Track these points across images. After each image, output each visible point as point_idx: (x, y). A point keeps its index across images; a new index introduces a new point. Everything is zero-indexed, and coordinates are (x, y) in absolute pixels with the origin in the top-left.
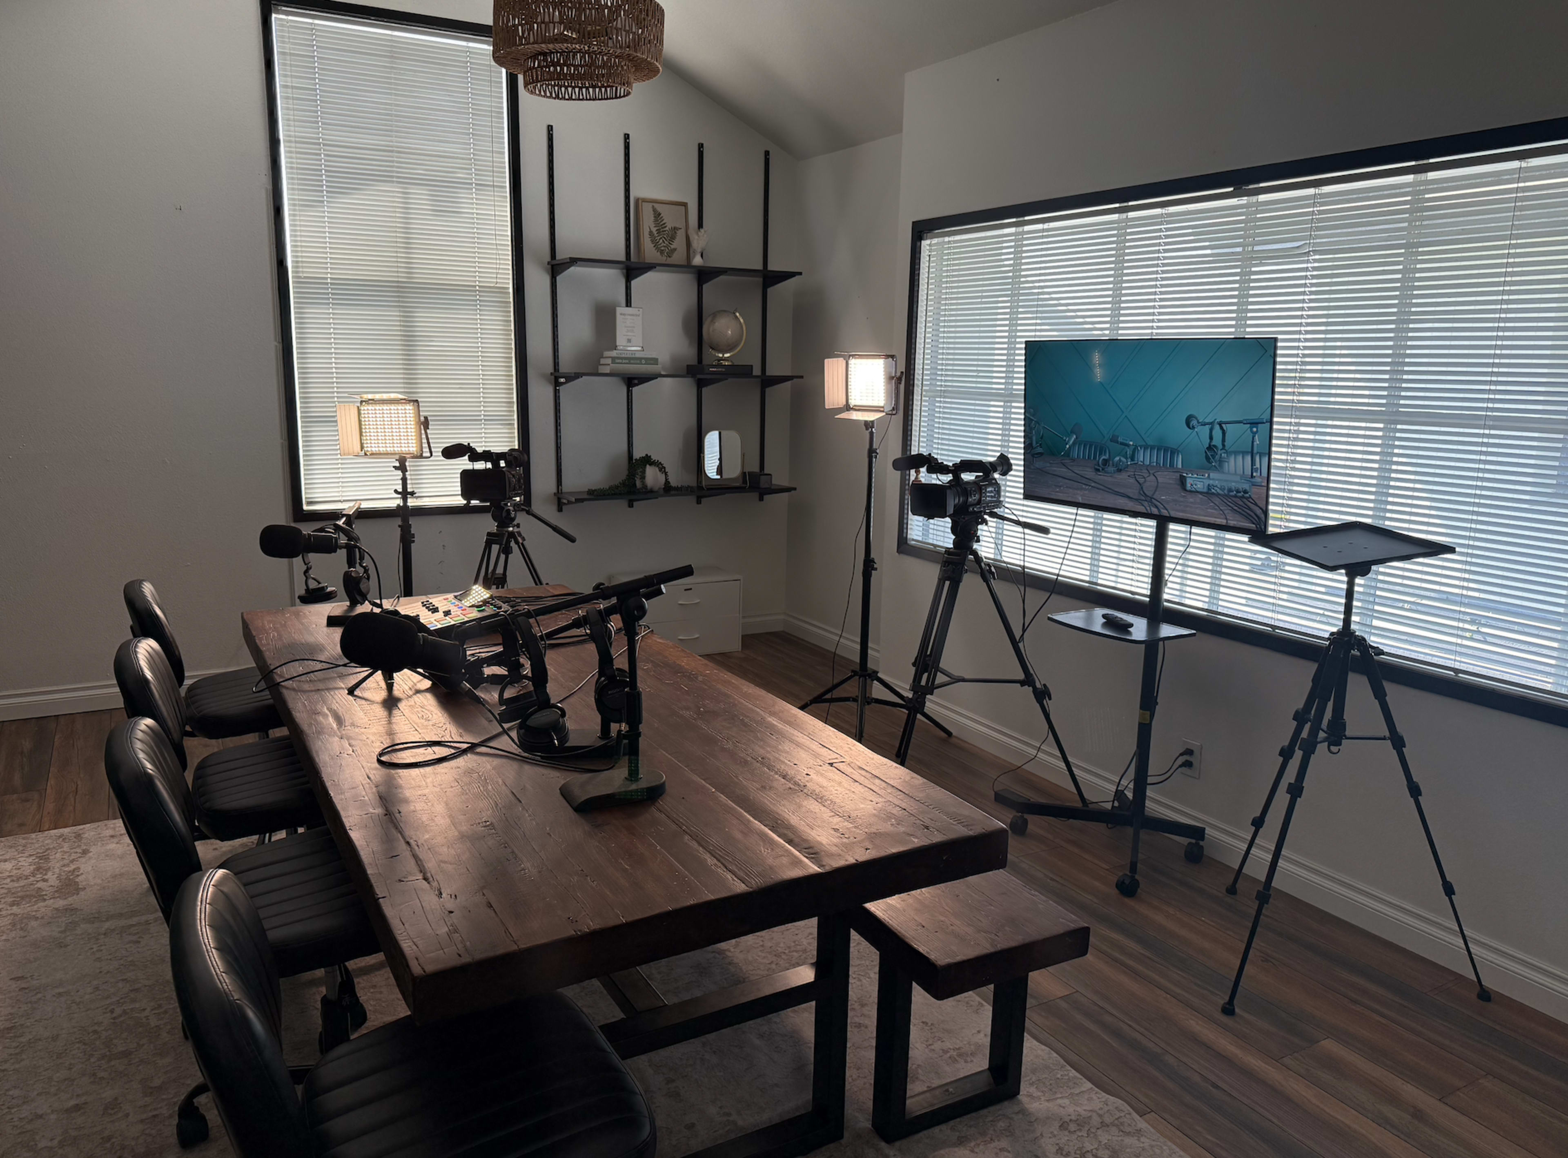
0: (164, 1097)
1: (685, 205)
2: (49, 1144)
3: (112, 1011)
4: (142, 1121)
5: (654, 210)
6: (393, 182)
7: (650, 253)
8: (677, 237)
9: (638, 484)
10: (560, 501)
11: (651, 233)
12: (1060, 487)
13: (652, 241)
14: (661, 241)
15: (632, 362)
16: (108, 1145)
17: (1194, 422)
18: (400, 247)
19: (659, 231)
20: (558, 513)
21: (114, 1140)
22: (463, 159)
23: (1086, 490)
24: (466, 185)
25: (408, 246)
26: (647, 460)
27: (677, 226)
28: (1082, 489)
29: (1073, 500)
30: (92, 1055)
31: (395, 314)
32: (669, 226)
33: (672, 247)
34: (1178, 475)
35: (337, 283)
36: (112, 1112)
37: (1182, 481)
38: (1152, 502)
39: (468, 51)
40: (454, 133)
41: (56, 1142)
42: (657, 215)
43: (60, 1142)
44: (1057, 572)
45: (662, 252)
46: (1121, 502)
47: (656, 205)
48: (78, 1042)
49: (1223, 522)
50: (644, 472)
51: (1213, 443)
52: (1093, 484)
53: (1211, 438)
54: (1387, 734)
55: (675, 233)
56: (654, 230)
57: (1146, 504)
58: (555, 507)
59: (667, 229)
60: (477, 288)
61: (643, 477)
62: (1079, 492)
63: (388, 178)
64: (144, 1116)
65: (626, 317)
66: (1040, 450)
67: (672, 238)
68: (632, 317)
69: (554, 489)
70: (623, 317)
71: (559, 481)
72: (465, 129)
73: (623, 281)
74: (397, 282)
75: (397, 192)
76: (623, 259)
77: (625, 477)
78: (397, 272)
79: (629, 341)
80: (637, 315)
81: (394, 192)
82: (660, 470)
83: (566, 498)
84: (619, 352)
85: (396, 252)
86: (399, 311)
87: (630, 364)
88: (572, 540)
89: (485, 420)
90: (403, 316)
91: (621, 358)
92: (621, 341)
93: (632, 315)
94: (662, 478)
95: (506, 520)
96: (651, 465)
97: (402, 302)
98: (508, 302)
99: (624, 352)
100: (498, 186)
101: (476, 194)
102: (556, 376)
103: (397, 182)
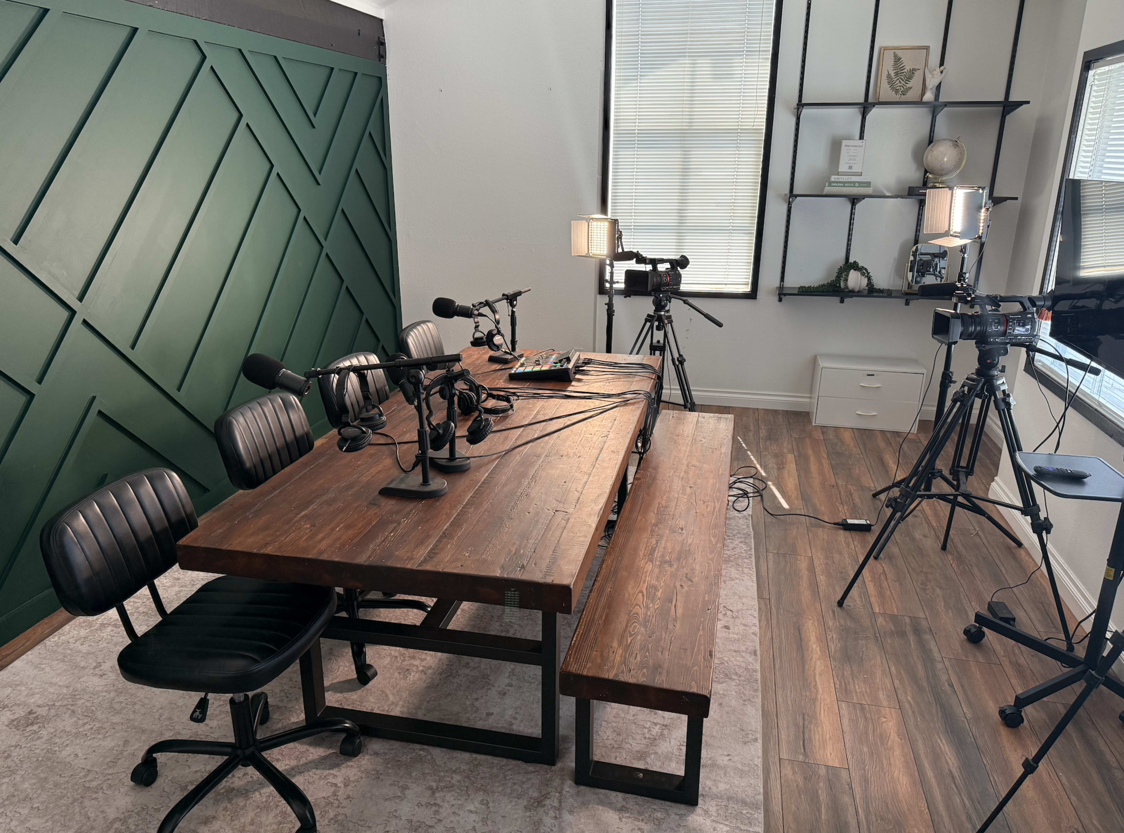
1: (927, 48)
5: (895, 56)
6: (685, 56)
7: (886, 92)
8: (914, 77)
9: (842, 285)
10: (782, 294)
11: (889, 76)
13: (889, 83)
14: (898, 81)
15: (846, 185)
18: (686, 104)
19: (897, 74)
20: (779, 303)
22: (738, 33)
24: (739, 53)
26: (855, 266)
27: (916, 67)
31: (677, 153)
32: (908, 68)
33: (908, 86)
35: (641, 133)
40: (735, 13)
42: (897, 60)
45: (897, 91)
47: (897, 51)
50: (847, 275)
55: (913, 73)
56: (892, 73)
58: (777, 298)
59: (906, 70)
60: (739, 130)
61: (846, 280)
63: (683, 54)
65: (850, 148)
67: (909, 78)
68: (855, 148)
69: (777, 283)
70: (847, 148)
71: (782, 279)
72: (743, 9)
73: (860, 118)
74: (681, 129)
75: (688, 63)
76: (862, 100)
77: (834, 278)
78: (682, 122)
79: (850, 167)
80: (860, 146)
81: (685, 63)
82: (863, 274)
83: (785, 292)
84: (838, 177)
85: (683, 108)
86: (681, 151)
87: (844, 186)
88: (720, 325)
89: (733, 230)
90: (683, 154)
91: (837, 182)
92: (843, 167)
93: (856, 146)
94: (865, 281)
95: (659, 306)
96: (855, 270)
97: (683, 144)
98: (760, 140)
99: (843, 177)
100: (763, 51)
101: (746, 59)
102: (792, 195)
103: (689, 56)
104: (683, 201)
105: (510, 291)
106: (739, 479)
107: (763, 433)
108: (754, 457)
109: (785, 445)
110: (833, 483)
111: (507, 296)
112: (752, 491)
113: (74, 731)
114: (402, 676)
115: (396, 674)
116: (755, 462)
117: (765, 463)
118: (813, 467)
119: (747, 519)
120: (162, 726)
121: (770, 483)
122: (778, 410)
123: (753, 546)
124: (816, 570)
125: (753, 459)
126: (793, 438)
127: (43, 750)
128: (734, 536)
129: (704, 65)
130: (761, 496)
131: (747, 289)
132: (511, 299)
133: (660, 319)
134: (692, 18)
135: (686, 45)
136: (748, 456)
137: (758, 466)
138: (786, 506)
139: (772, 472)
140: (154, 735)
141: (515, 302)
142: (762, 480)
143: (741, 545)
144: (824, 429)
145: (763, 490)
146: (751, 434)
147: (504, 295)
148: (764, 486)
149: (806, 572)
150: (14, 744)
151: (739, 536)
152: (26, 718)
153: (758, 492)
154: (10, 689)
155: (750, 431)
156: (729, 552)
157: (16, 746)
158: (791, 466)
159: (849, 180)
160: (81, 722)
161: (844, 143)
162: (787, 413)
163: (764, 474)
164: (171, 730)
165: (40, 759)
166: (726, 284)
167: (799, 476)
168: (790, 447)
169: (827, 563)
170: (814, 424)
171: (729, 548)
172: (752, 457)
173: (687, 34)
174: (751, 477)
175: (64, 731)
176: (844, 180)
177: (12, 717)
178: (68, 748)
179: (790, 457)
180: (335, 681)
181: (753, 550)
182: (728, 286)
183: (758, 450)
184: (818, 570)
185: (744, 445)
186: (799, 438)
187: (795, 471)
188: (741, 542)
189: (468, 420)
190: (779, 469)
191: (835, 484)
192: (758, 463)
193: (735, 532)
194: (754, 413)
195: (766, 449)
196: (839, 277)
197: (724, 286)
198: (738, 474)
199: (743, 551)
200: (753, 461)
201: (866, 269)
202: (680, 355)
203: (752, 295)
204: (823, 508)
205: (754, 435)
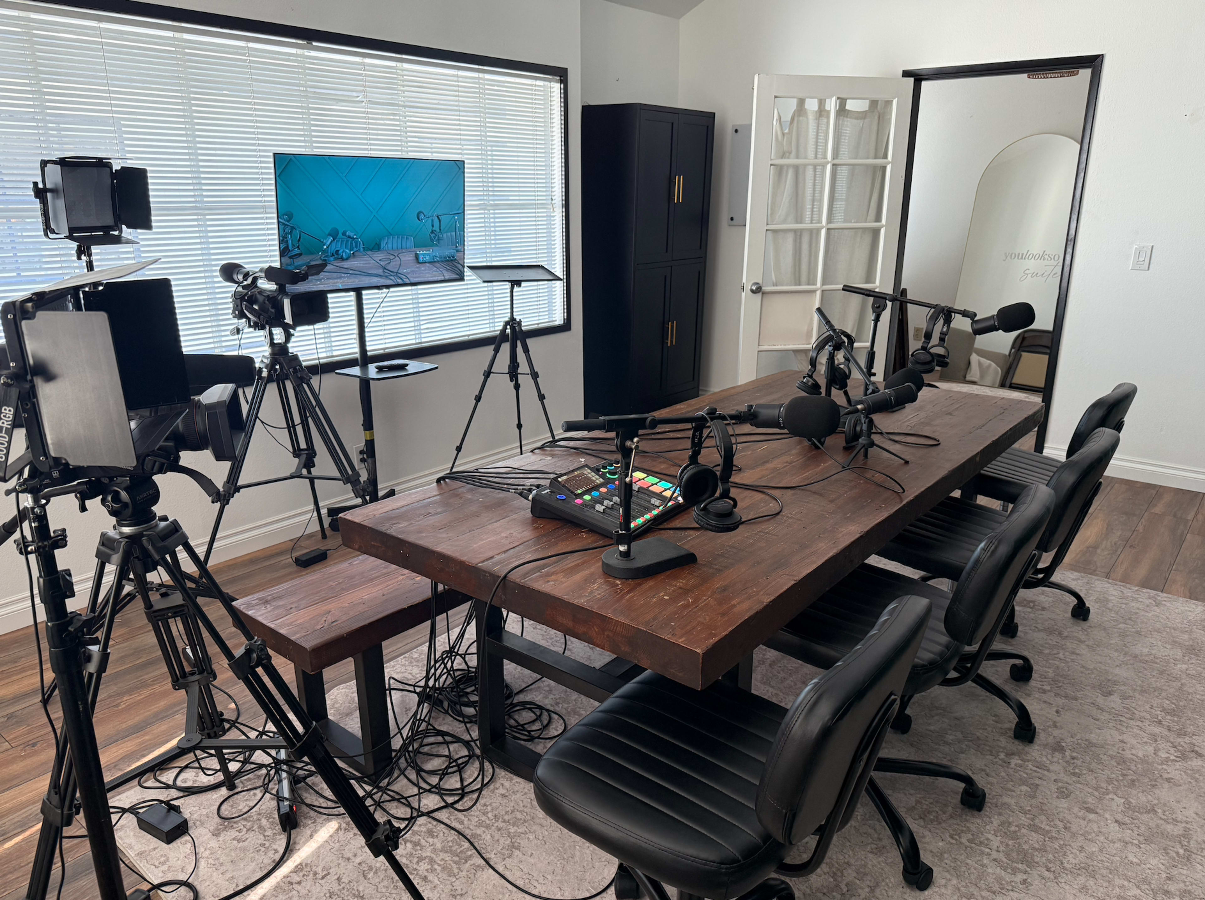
0: (1025, 776)
2: (1115, 797)
3: (1024, 882)
4: (1048, 771)
12: (321, 279)
16: (1077, 771)
17: (422, 216)
21: (1072, 771)
23: (344, 277)
28: (340, 278)
29: (335, 288)
30: (1061, 846)
34: (414, 253)
36: (1064, 790)
37: (417, 256)
38: (397, 276)
41: (1110, 796)
43: (1107, 794)
44: (316, 356)
46: (376, 281)
48: (1066, 870)
49: (442, 278)
51: (434, 229)
52: (351, 272)
53: (433, 226)
54: (529, 372)
57: (392, 278)
62: (339, 281)
64: (1046, 773)
66: (297, 251)
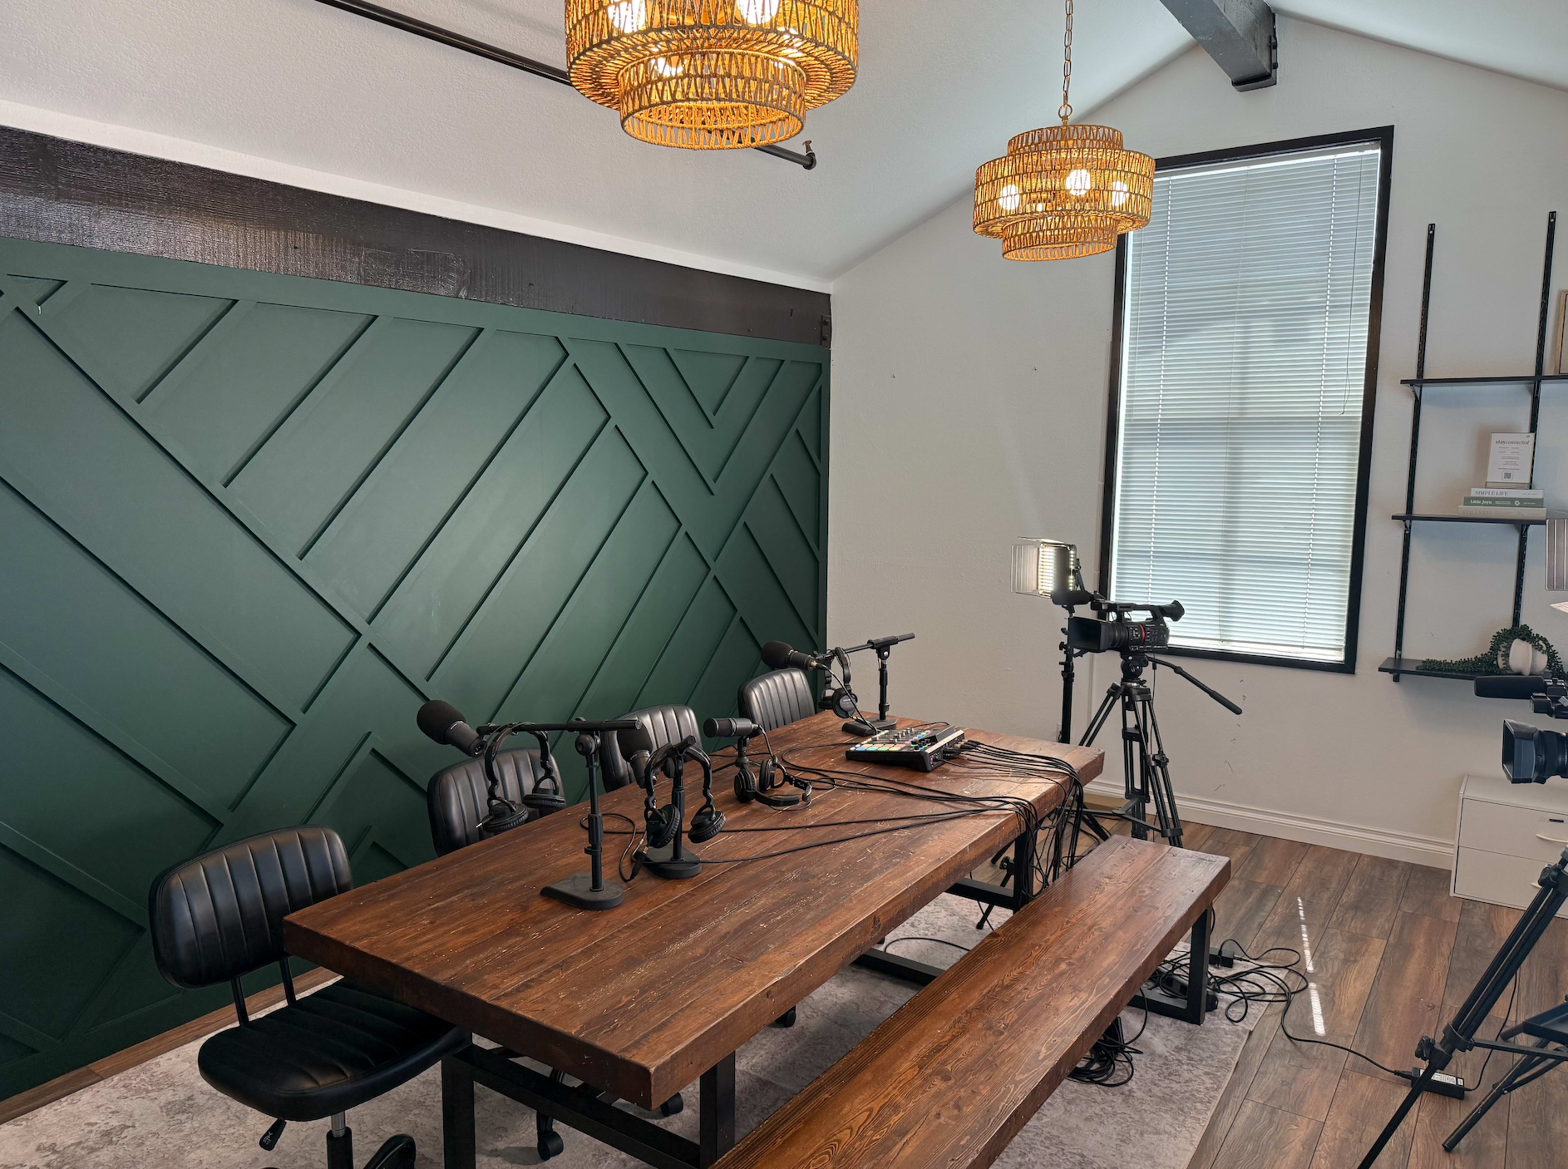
6: (1234, 318)
9: (1500, 662)
10: (1399, 669)
15: (1497, 503)
18: (1234, 383)
20: (1393, 684)
22: (1317, 281)
24: (1319, 309)
25: (1243, 381)
26: (1525, 634)
31: (1221, 451)
35: (1167, 424)
39: (1341, 163)
40: (1310, 255)
50: (1508, 648)
58: (1390, 675)
60: (1320, 420)
61: (1506, 655)
63: (1228, 315)
65: (1506, 445)
68: (1515, 446)
69: (1390, 652)
70: (1501, 445)
71: (1399, 645)
72: (1323, 248)
73: (1529, 399)
74: (1228, 419)
75: (1238, 327)
76: (1532, 372)
77: (1486, 650)
78: (1229, 408)
79: (1508, 476)
80: (1523, 443)
81: (1233, 328)
82: (1538, 648)
83: (1405, 667)
84: (1483, 490)
85: (1230, 388)
86: (1227, 448)
87: (1494, 505)
88: (1237, 711)
89: (1312, 565)
90: (1230, 453)
91: (1481, 499)
92: (1494, 475)
93: (1517, 443)
94: (1542, 661)
95: (1130, 673)
96: (1523, 639)
97: (1231, 438)
98: (1355, 433)
99: (1491, 490)
100: (1356, 305)
101: (1329, 317)
102: (1408, 517)
103: (1239, 318)
104: (1231, 519)
105: (879, 636)
106: (1262, 967)
107: (1348, 897)
108: (1309, 937)
109: (1381, 921)
110: (1437, 1002)
111: (872, 643)
112: (1275, 991)
113: (216, 1132)
114: (594, 1160)
115: (590, 1156)
116: (1306, 945)
117: (1325, 947)
118: (1413, 968)
119: (1239, 1036)
120: (300, 1151)
121: (1312, 985)
122: (1398, 862)
123: (1225, 1085)
124: (1320, 1148)
125: (1305, 939)
126: (1400, 913)
127: (175, 1146)
128: (1201, 1060)
129: (1263, 329)
130: (1288, 1002)
131: (1339, 657)
132: (882, 648)
133: (1127, 691)
134: (1243, 266)
135: (1235, 303)
136: (1300, 932)
137: (1308, 953)
138: (1320, 1028)
139: (1330, 966)
140: (286, 1160)
141: (886, 653)
142: (1305, 977)
143: (1204, 1078)
144: (1467, 905)
145: (1295, 993)
146: (1326, 895)
147: (869, 642)
148: (1304, 985)
149: (1299, 1147)
150: (155, 1130)
151: (1210, 1062)
152: (183, 1103)
153: (1284, 995)
154: (188, 1065)
155: (1328, 889)
156: (1178, 1085)
157: (155, 1134)
158: (1372, 961)
159: (1504, 496)
160: (228, 1123)
161: (1495, 437)
162: (1412, 868)
163: (1310, 968)
164: (306, 1159)
165: (167, 1156)
166: (1303, 647)
167: (1377, 979)
168: (1387, 926)
169: (1347, 1140)
170: (1452, 894)
171: (1181, 1080)
172: (1305, 935)
173: (1236, 287)
174: (1285, 967)
175: (206, 1129)
176: (1495, 496)
177: (171, 1099)
178: (198, 1151)
179: (1378, 945)
180: (512, 1145)
181: (1222, 1091)
182: (1306, 650)
183: (1322, 926)
184: (1322, 1150)
185: (1301, 913)
186: (1413, 914)
187: (1375, 970)
188: (1207, 1074)
189: (739, 809)
190: (1346, 961)
191: (1438, 1004)
192: (1311, 947)
193: (1204, 1055)
194: (1350, 861)
195: (1340, 924)
196: (1494, 649)
197: (1300, 649)
198: (1267, 959)
199: (1202, 1088)
200: (1303, 942)
201: (1545, 640)
202: (1161, 752)
203: (1348, 667)
204: (1392, 1043)
205: (1330, 898)
